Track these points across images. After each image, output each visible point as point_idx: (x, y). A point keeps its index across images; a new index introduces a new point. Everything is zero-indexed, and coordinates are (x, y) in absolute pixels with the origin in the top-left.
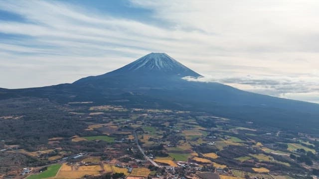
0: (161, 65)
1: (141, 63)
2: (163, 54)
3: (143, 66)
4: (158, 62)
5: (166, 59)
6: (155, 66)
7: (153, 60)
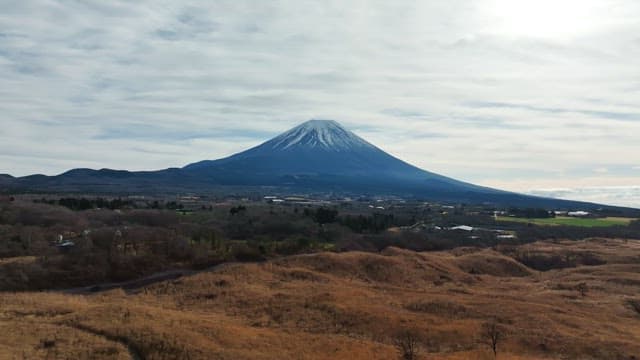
0: (329, 140)
1: (294, 137)
2: (332, 122)
3: (298, 143)
4: (323, 136)
5: (336, 130)
6: (319, 142)
7: (314, 132)
